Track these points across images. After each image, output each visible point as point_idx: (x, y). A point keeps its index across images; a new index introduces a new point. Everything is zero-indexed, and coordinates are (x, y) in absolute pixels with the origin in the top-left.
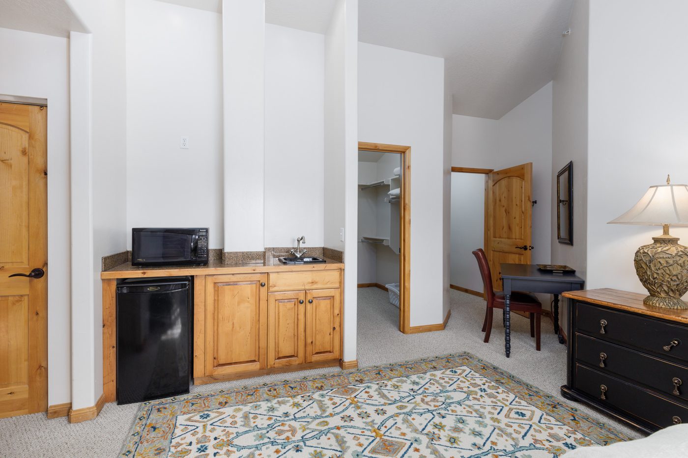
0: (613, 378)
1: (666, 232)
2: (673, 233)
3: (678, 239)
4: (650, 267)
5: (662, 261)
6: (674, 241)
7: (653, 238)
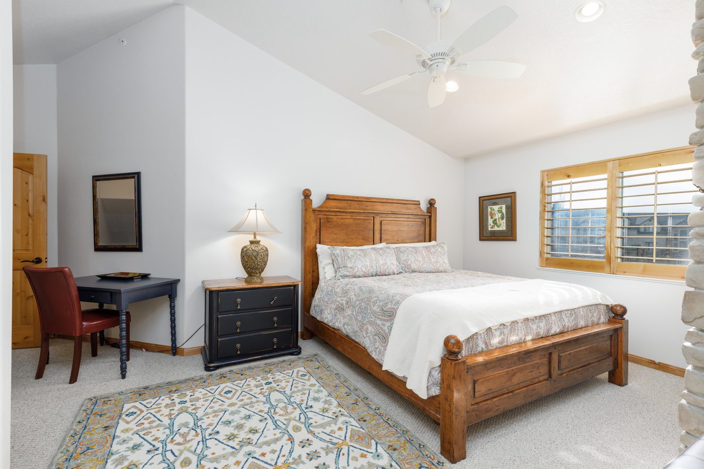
0: (243, 336)
1: (255, 237)
2: (258, 238)
3: (260, 241)
4: (257, 259)
5: (262, 254)
6: (258, 242)
7: (250, 241)
